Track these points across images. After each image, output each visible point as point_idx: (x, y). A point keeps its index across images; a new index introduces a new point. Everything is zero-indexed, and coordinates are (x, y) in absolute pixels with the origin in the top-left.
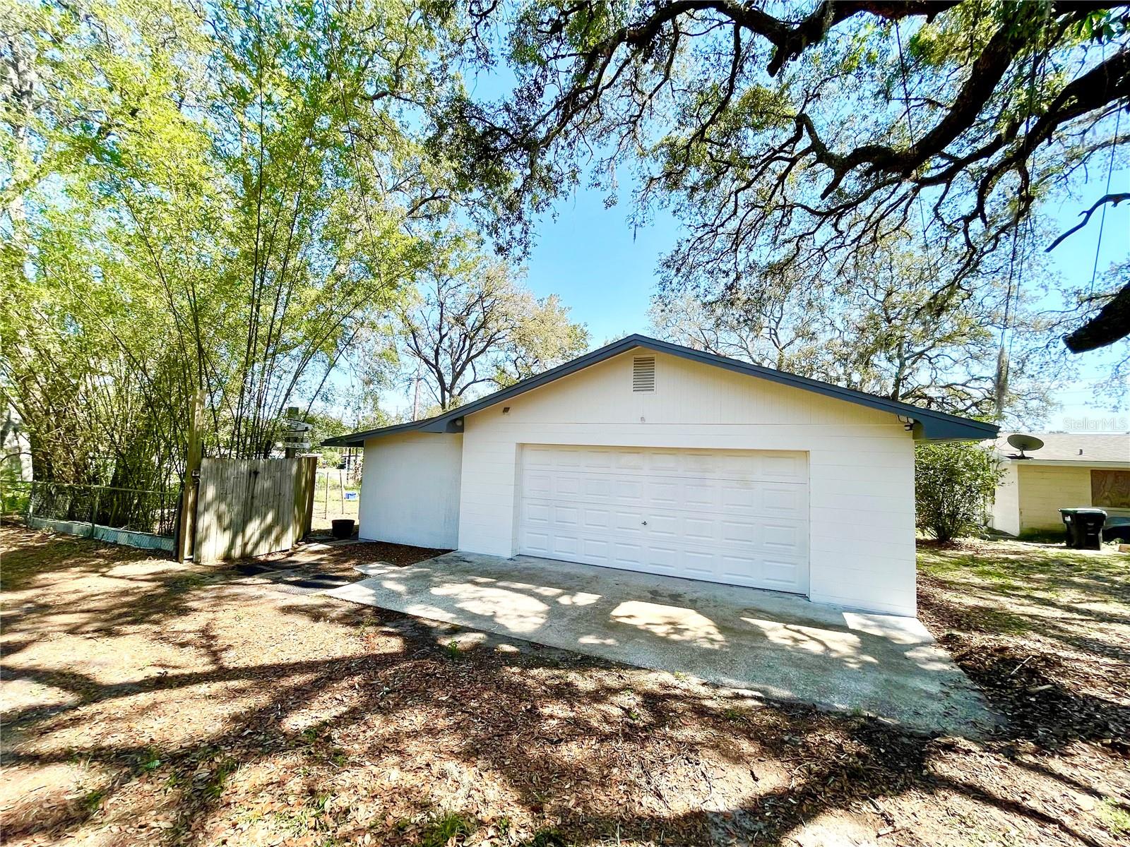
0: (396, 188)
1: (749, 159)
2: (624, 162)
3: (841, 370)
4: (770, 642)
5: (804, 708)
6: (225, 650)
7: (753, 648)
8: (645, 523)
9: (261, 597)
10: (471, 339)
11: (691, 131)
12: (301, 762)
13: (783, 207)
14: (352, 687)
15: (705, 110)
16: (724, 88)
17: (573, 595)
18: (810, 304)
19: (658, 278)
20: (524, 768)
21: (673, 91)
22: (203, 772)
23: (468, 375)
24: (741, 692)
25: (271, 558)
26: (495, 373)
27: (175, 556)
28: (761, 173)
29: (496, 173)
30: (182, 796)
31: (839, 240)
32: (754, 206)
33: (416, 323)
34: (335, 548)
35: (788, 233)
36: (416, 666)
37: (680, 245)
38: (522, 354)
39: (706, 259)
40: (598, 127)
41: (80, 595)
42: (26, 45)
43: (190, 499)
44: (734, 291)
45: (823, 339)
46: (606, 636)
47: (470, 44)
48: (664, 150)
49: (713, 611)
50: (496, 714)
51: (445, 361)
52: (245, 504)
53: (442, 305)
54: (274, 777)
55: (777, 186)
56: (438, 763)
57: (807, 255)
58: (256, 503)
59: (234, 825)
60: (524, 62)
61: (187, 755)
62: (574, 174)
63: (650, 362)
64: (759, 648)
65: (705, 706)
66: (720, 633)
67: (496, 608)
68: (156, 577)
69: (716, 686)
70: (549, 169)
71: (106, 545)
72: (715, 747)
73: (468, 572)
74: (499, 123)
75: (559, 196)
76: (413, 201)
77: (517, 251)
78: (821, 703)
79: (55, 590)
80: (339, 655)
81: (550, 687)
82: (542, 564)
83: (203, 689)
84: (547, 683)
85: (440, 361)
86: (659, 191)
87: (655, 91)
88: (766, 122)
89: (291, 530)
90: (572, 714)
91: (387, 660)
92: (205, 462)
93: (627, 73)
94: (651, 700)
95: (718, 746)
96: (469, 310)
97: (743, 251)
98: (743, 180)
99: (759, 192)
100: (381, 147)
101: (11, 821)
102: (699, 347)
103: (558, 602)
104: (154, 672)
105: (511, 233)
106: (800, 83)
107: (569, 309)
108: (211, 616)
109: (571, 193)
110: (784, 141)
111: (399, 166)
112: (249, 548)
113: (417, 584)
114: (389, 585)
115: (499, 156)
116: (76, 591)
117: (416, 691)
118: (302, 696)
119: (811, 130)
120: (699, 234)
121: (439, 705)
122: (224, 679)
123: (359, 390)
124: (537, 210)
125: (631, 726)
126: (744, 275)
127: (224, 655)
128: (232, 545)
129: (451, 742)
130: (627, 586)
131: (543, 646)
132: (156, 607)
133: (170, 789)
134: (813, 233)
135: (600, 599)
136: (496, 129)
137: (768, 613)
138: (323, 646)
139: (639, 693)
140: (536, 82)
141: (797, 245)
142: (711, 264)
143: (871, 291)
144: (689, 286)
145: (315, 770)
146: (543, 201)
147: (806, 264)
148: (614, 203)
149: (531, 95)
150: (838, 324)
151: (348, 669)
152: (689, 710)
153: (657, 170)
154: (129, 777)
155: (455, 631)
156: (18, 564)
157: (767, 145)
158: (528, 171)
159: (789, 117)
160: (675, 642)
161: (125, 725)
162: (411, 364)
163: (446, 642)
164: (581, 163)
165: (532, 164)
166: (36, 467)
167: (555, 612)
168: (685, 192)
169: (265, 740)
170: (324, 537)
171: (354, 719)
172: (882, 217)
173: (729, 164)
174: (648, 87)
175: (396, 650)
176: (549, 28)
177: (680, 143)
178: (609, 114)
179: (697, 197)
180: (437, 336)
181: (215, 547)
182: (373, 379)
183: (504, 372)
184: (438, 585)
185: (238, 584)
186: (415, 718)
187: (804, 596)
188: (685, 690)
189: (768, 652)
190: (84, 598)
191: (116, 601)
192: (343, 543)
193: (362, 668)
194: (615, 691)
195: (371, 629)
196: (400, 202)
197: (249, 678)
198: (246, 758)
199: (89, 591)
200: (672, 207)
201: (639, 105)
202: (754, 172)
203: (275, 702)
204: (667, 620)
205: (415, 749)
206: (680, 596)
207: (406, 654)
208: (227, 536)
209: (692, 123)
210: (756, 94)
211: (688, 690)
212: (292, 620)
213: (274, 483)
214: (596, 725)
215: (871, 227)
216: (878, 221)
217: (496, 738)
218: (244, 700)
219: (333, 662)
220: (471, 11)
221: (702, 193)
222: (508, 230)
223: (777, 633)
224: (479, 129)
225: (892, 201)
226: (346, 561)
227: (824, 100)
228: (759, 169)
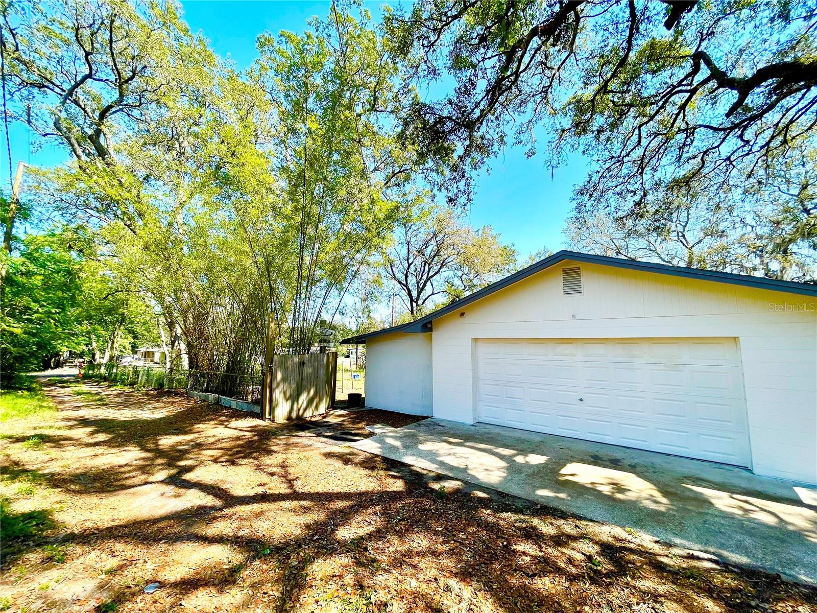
0: (376, 169)
1: (649, 98)
2: (540, 122)
3: (757, 261)
4: (716, 509)
5: (767, 576)
6: (295, 479)
7: (700, 513)
8: (581, 400)
9: (311, 445)
10: (429, 265)
11: (596, 87)
12: (351, 563)
13: (686, 130)
14: (375, 513)
15: (606, 69)
16: (623, 49)
17: (526, 455)
18: (718, 207)
19: (574, 204)
20: (509, 594)
21: (577, 60)
22: (294, 562)
23: (428, 290)
24: (696, 553)
25: (313, 419)
26: (445, 287)
27: (261, 416)
28: (662, 107)
29: (444, 148)
30: (284, 575)
31: (746, 149)
32: (657, 135)
33: (392, 257)
34: (351, 413)
35: (692, 151)
36: (416, 502)
37: (590, 176)
38: (466, 271)
39: (614, 184)
40: (518, 101)
41: (217, 438)
42: (183, 127)
43: (268, 381)
44: (642, 205)
45: (733, 235)
46: (558, 491)
47: (424, 66)
48: (571, 107)
49: (655, 476)
50: (481, 547)
51: (412, 281)
52: (298, 384)
53: (408, 243)
54: (336, 571)
55: (678, 115)
56: (442, 579)
57: (712, 166)
58: (304, 383)
59: (317, 602)
60: (460, 69)
61: (284, 549)
62: (502, 140)
63: (577, 270)
64: (707, 514)
65: (662, 562)
66: (664, 497)
67: (468, 463)
68: (253, 429)
69: (669, 545)
70: (482, 138)
71: (226, 408)
72: (679, 601)
73: (442, 434)
74: (445, 114)
75: (491, 156)
76: (387, 176)
77: (462, 199)
78: (785, 573)
79: (204, 435)
80: (364, 490)
81: (519, 528)
82: (497, 430)
83: (286, 504)
84: (517, 525)
85: (409, 282)
86: (569, 138)
87: (562, 65)
88: (663, 65)
89: (324, 400)
90: (541, 554)
91: (395, 496)
92: (275, 357)
93: (539, 57)
94: (607, 549)
95: (681, 601)
96: (426, 244)
97: (648, 172)
98: (644, 116)
99: (661, 122)
100: (366, 144)
101: (199, 576)
102: (611, 254)
103: (514, 461)
104: (260, 490)
105: (457, 188)
106: (694, 28)
107: (499, 234)
108: (284, 456)
109: (501, 153)
110: (682, 77)
111: (378, 154)
112: (301, 412)
113: (408, 442)
114: (390, 441)
115: (446, 136)
116: (214, 436)
117: (419, 521)
118: (344, 516)
119: (709, 63)
120: (607, 165)
121: (436, 533)
122: (296, 499)
123: (359, 306)
124: (476, 169)
125: (595, 572)
126: (651, 192)
127: (295, 483)
128: (292, 409)
129: (448, 562)
130: (571, 450)
131: (507, 495)
132: (254, 448)
133: (277, 570)
134: (718, 146)
135: (548, 460)
136: (443, 118)
137: (710, 482)
138: (353, 482)
139: (596, 543)
140: (470, 80)
141: (702, 159)
142: (619, 187)
143: (784, 187)
144: (601, 206)
145: (360, 570)
146: (479, 161)
147: (712, 174)
148: (534, 154)
149: (466, 90)
150: (749, 219)
151: (371, 500)
152: (646, 564)
153: (567, 123)
154: (254, 558)
155: (439, 478)
156: (185, 418)
157: (665, 84)
158: (467, 143)
159: (686, 57)
160: (620, 501)
161: (248, 524)
162: (390, 285)
163: (436, 486)
164: (506, 129)
165: (471, 137)
166: (191, 362)
167: (513, 468)
168: (592, 135)
169: (327, 545)
170: (343, 405)
171: (380, 537)
172: (791, 122)
173: (631, 105)
174: (555, 63)
175: (400, 489)
176: (477, 41)
177: (585, 98)
178: (526, 89)
179: (603, 137)
180: (407, 265)
181: (282, 412)
182: (368, 297)
183: (453, 285)
184: (422, 442)
185: (297, 436)
186: (420, 541)
187: (746, 469)
188: (639, 545)
189: (716, 519)
190: (218, 440)
191: (234, 443)
192: (356, 409)
193: (380, 501)
194: (575, 539)
195: (382, 472)
196: (378, 178)
197: (312, 500)
198: (317, 555)
199: (220, 437)
200: (582, 148)
201: (549, 78)
202: (655, 108)
203: (329, 519)
204: (610, 481)
205: (424, 565)
206: (619, 461)
207: (409, 493)
208: (289, 403)
209: (595, 81)
210: (652, 45)
211: (642, 546)
212: (332, 463)
213: (314, 369)
214: (563, 565)
215: (781, 132)
216: (787, 127)
217: (483, 565)
218: (311, 515)
219: (361, 494)
220: (423, 45)
221: (608, 133)
222: (455, 186)
223: (723, 501)
224: (432, 121)
225: (801, 106)
226: (359, 423)
227: (718, 36)
228: (660, 103)
